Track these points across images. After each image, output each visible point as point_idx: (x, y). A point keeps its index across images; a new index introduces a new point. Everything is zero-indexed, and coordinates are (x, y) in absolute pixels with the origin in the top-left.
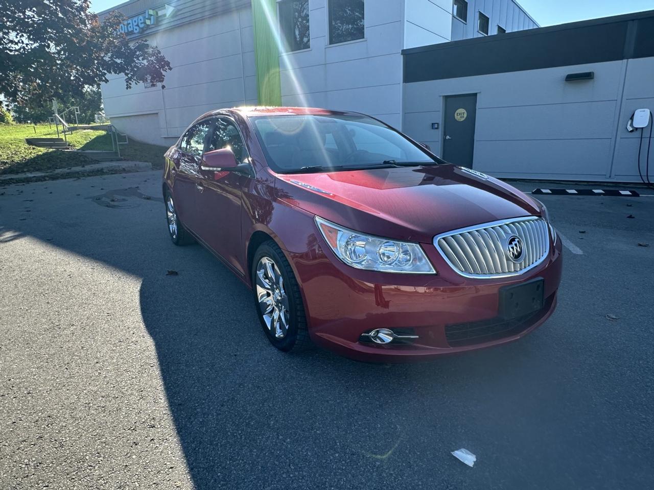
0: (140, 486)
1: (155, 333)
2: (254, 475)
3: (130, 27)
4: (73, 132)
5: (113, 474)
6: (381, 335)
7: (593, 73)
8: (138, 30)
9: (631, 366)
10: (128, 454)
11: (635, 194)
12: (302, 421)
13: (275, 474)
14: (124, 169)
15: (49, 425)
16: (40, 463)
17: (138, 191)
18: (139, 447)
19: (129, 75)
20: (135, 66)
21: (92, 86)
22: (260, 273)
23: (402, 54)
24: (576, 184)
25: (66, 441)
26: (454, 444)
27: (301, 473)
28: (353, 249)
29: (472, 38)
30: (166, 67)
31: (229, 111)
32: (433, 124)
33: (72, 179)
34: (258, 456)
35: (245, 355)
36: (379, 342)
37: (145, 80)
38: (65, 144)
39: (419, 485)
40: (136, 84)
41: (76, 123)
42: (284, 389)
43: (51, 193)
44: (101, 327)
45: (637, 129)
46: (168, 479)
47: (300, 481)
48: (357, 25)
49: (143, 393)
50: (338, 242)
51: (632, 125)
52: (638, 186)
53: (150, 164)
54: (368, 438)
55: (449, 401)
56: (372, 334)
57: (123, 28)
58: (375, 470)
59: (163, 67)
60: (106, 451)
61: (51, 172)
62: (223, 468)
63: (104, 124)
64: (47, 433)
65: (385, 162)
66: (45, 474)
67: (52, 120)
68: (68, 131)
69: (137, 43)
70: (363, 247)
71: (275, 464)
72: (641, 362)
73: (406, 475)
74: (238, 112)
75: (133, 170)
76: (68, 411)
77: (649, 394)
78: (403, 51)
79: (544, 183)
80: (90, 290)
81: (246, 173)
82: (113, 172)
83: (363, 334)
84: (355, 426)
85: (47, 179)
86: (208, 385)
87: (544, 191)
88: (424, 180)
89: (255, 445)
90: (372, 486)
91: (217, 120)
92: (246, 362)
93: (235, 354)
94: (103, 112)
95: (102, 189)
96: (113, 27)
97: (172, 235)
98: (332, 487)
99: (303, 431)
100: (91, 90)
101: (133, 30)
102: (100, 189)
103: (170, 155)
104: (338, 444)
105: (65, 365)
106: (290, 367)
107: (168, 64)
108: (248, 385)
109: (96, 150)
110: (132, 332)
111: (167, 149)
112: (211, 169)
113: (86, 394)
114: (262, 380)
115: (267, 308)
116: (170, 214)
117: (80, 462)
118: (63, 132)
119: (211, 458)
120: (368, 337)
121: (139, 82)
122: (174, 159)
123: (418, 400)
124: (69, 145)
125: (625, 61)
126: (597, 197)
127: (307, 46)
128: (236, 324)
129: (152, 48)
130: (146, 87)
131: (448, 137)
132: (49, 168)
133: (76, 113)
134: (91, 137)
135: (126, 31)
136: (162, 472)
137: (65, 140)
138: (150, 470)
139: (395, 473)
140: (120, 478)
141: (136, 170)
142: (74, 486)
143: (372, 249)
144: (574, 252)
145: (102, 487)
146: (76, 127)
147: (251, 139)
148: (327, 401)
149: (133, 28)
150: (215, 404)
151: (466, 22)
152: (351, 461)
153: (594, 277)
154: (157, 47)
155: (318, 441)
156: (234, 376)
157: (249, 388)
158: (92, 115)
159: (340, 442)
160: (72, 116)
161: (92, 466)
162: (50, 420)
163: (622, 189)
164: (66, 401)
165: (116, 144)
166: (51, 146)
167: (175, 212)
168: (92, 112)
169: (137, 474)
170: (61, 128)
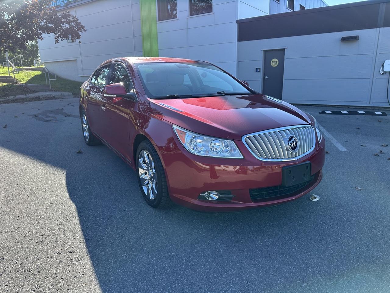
0: (64, 284)
1: (74, 198)
2: (133, 278)
3: (58, 3)
4: (19, 72)
5: (47, 278)
6: (211, 195)
7: (358, 36)
8: (63, 5)
9: (365, 216)
10: (56, 267)
11: (384, 114)
12: (164, 248)
13: (146, 277)
14: (54, 97)
15: (8, 252)
16: (3, 273)
17: (63, 111)
18: (63, 263)
19: (58, 35)
20: (61, 29)
21: (33, 41)
22: (141, 160)
23: (237, 23)
24: (348, 108)
25: (19, 260)
26: (254, 260)
27: (161, 276)
28: (195, 144)
29: (283, 12)
30: (82, 30)
31: (122, 59)
32: (256, 69)
33: (18, 104)
34: (136, 267)
35: (131, 211)
36: (210, 199)
37: (67, 38)
38: (13, 80)
39: (231, 282)
40: (62, 41)
41: (21, 66)
42: (154, 229)
43: (5, 112)
44: (39, 195)
45: (386, 72)
46: (81, 281)
47: (161, 280)
48: (209, 3)
49: (66, 233)
50: (186, 140)
51: (383, 70)
52: (387, 109)
53: (71, 93)
54: (203, 257)
55: (253, 236)
56: (206, 194)
57: (54, 4)
58: (206, 274)
59: (80, 29)
60: (43, 266)
61: (5, 98)
62: (114, 274)
63: (40, 67)
64: (6, 256)
65: (218, 93)
66: (6, 279)
67: (5, 64)
68: (16, 71)
69: (63, 13)
70: (201, 143)
71: (146, 271)
72: (371, 214)
73: (224, 277)
74: (128, 60)
75: (60, 97)
76: (19, 244)
77: (373, 232)
78: (237, 21)
79: (328, 107)
80: (31, 173)
81: (132, 99)
82: (46, 99)
83: (200, 195)
84: (195, 250)
85: (2, 103)
86: (107, 229)
87: (327, 112)
88: (249, 105)
89: (134, 261)
90: (203, 283)
91: (115, 64)
92: (131, 215)
93: (125, 210)
94: (39, 58)
95: (39, 110)
96: (47, 3)
97: (85, 139)
98: (179, 283)
99: (164, 253)
100: (31, 44)
101: (60, 5)
102: (38, 109)
103: (84, 87)
104: (184, 260)
105: (17, 217)
106: (158, 217)
107: (83, 27)
108: (131, 228)
109: (35, 84)
110: (59, 198)
111: (82, 83)
112: (110, 96)
113: (30, 234)
114: (141, 224)
115: (145, 181)
116: (84, 126)
117: (27, 272)
118: (12, 72)
119: (107, 269)
120: (203, 196)
121: (64, 40)
122: (87, 90)
123: (234, 235)
124: (16, 81)
125: (378, 29)
126: (361, 116)
127: (175, 17)
128: (126, 193)
129: (73, 17)
130: (68, 43)
131: (266, 77)
132: (4, 96)
133: (21, 59)
134: (31, 75)
135: (55, 5)
136: (77, 277)
137: (13, 77)
138: (70, 276)
139: (217, 276)
140: (52, 280)
141: (62, 98)
142: (24, 285)
143: (206, 144)
144: (341, 150)
145: (41, 285)
146: (21, 68)
147: (135, 78)
148: (180, 236)
149: (60, 3)
150: (111, 239)
151: (279, 2)
152: (191, 270)
153: (351, 165)
154: (76, 16)
155: (172, 259)
156: (123, 223)
157: (132, 230)
158: (32, 61)
159: (186, 259)
160: (18, 61)
161: (35, 274)
162: (8, 249)
163: (377, 111)
164: (18, 238)
165: (48, 80)
166: (4, 81)
167: (87, 124)
168: (32, 58)
169: (62, 278)
170: (11, 69)
